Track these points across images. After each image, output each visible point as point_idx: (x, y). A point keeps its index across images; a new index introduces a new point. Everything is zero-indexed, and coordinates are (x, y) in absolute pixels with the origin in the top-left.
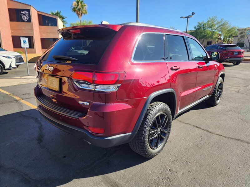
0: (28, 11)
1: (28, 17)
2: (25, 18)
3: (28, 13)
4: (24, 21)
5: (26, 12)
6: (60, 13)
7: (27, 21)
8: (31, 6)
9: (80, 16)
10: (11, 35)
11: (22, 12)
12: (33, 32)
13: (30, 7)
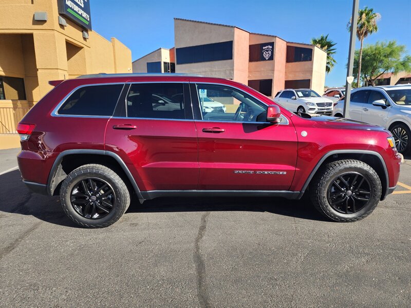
0: (272, 44)
1: (270, 52)
2: (266, 55)
3: (271, 47)
4: (264, 59)
5: (269, 47)
6: (326, 37)
7: (268, 60)
8: (276, 37)
9: (361, 37)
10: (247, 79)
11: (264, 48)
12: (273, 73)
13: (274, 39)
